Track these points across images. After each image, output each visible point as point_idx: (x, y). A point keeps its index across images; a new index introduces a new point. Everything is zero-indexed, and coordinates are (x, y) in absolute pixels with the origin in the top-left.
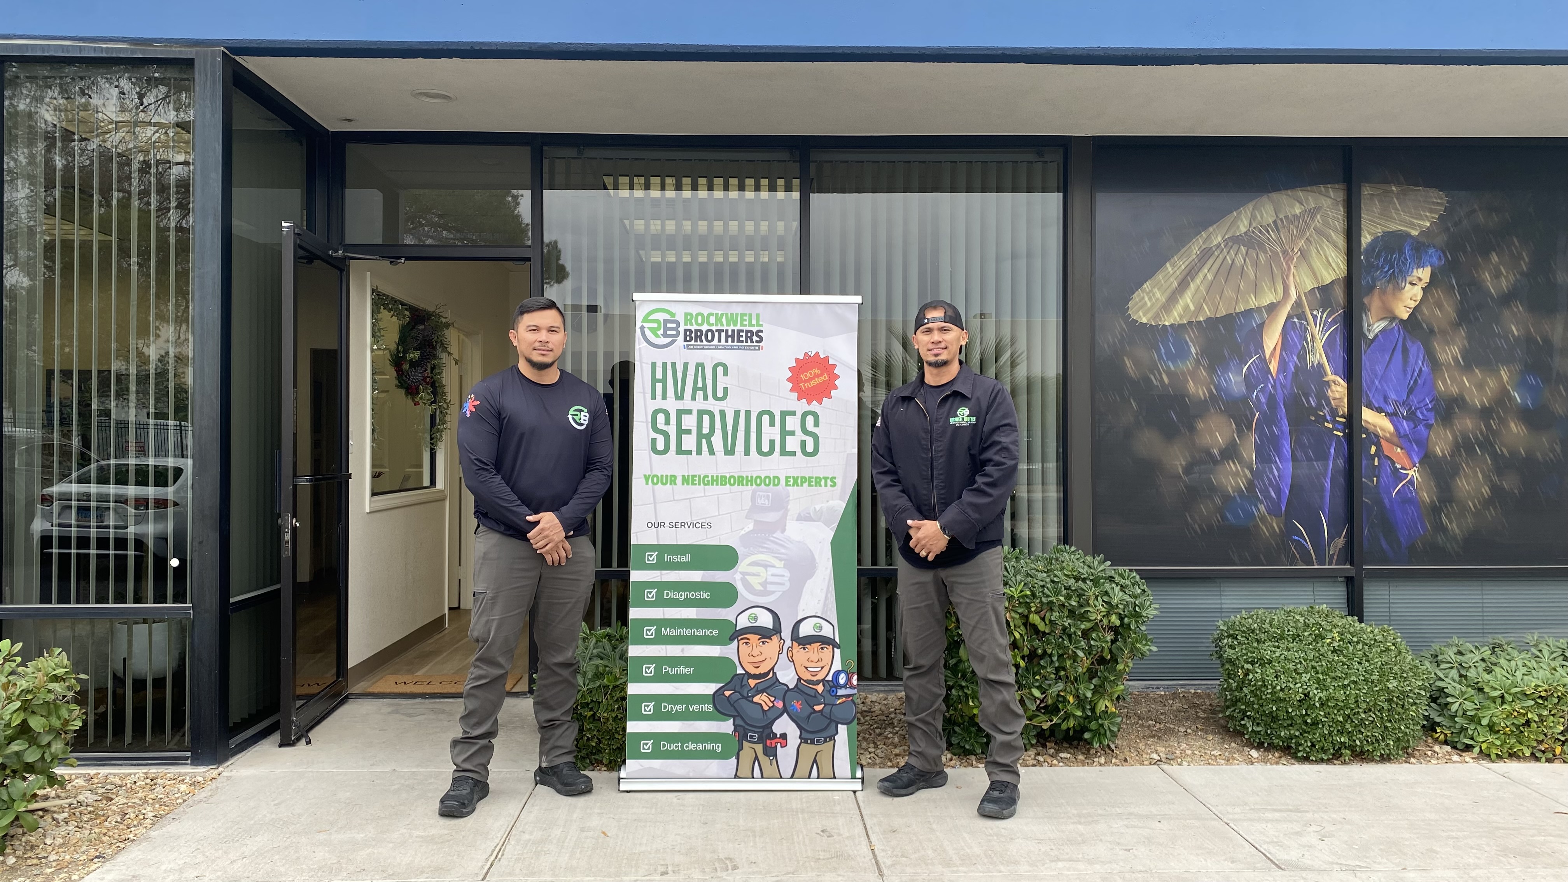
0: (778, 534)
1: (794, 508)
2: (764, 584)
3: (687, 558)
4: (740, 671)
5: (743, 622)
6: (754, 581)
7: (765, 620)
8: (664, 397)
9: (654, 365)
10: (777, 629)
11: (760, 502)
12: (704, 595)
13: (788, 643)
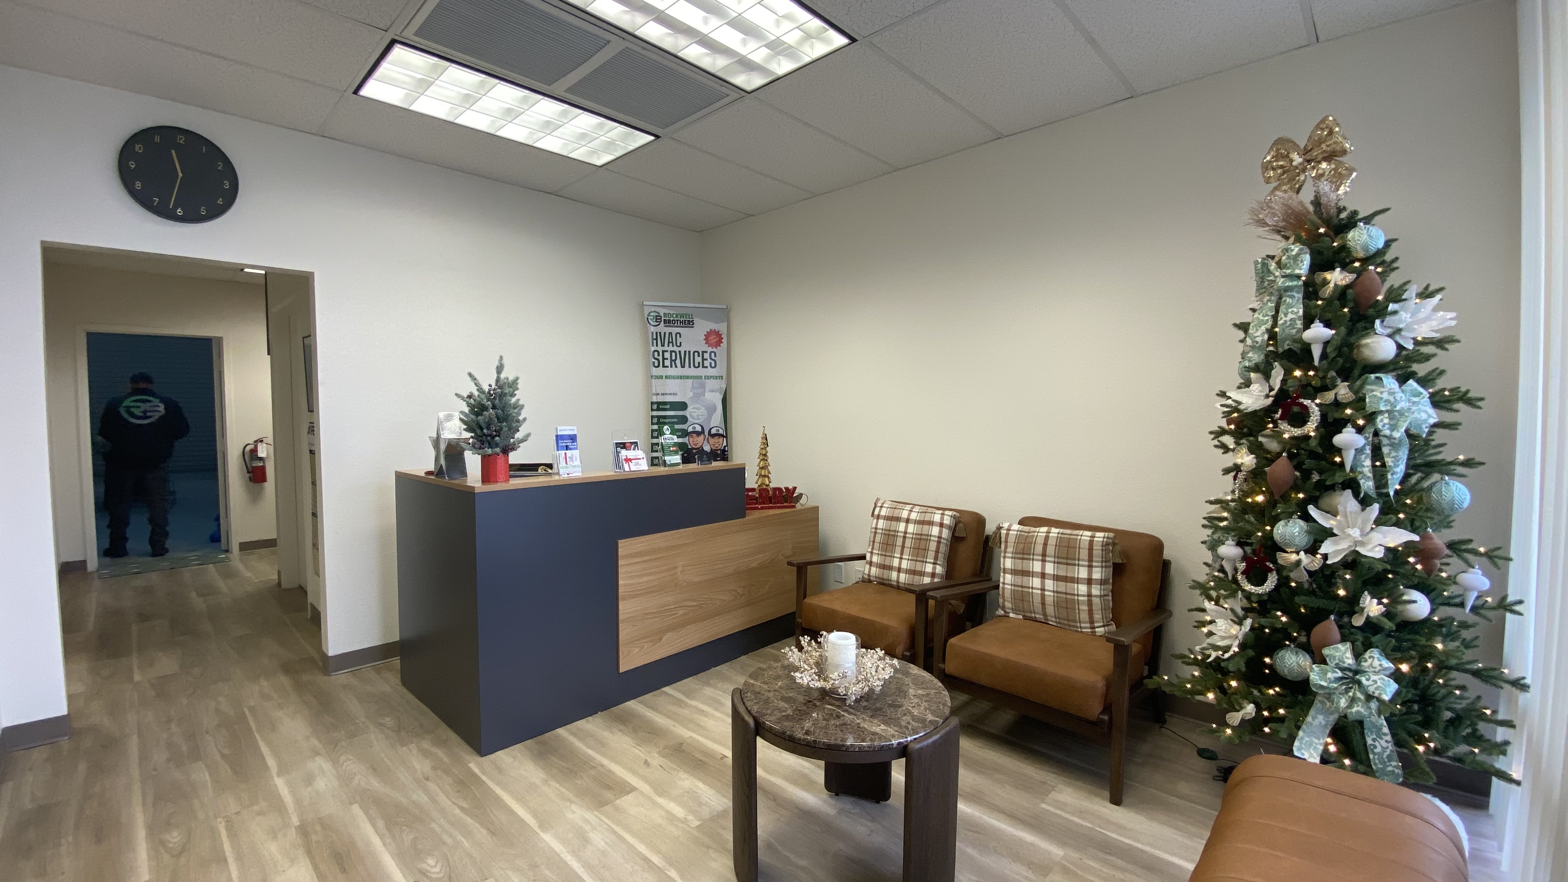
0: (702, 397)
1: (708, 388)
2: (698, 416)
3: (668, 406)
4: (690, 447)
5: (690, 429)
6: (694, 414)
7: (699, 429)
8: (657, 346)
9: (653, 333)
10: (703, 432)
11: (695, 385)
12: (675, 420)
13: (707, 436)
